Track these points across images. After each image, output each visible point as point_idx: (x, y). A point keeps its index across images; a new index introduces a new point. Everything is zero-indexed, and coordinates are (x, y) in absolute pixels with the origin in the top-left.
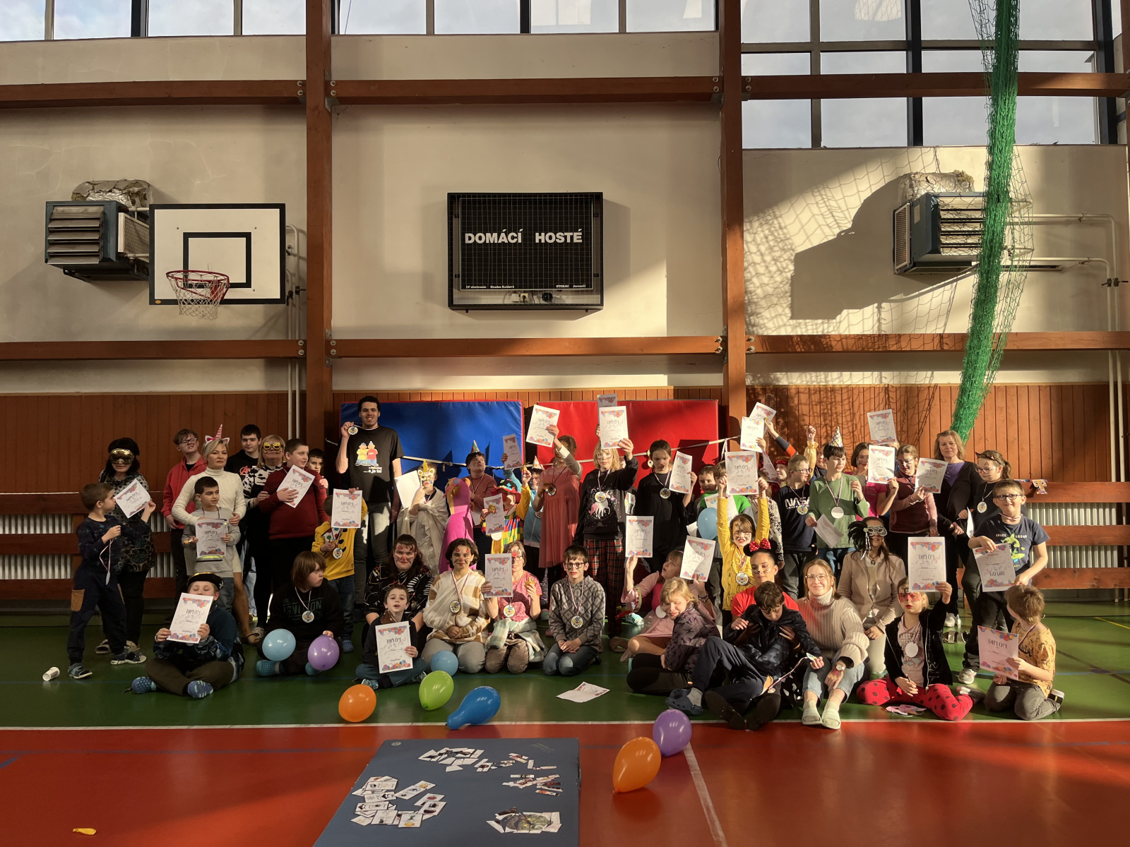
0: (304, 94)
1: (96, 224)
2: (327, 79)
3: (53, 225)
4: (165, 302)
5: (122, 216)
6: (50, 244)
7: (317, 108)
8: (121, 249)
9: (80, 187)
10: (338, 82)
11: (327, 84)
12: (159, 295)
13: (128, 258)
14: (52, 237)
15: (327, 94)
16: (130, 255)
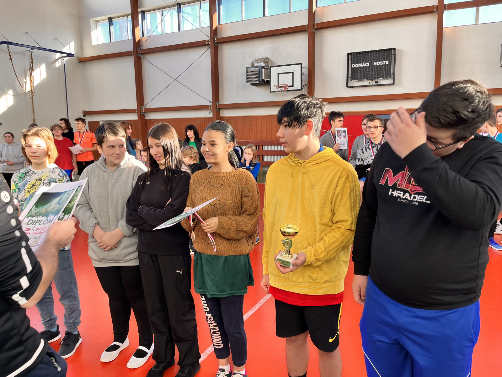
0: (308, 29)
1: (258, 73)
2: (314, 23)
3: (248, 74)
4: (274, 92)
5: (263, 69)
6: (248, 78)
7: (311, 32)
8: (263, 78)
9: (253, 62)
10: (317, 24)
11: (314, 25)
12: (272, 90)
13: (265, 81)
14: (248, 77)
15: (314, 27)
16: (265, 80)
